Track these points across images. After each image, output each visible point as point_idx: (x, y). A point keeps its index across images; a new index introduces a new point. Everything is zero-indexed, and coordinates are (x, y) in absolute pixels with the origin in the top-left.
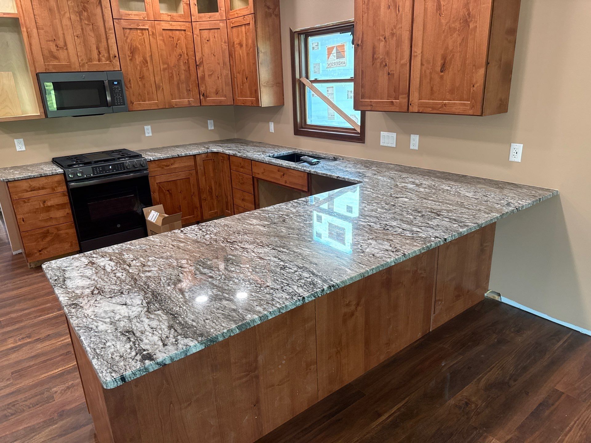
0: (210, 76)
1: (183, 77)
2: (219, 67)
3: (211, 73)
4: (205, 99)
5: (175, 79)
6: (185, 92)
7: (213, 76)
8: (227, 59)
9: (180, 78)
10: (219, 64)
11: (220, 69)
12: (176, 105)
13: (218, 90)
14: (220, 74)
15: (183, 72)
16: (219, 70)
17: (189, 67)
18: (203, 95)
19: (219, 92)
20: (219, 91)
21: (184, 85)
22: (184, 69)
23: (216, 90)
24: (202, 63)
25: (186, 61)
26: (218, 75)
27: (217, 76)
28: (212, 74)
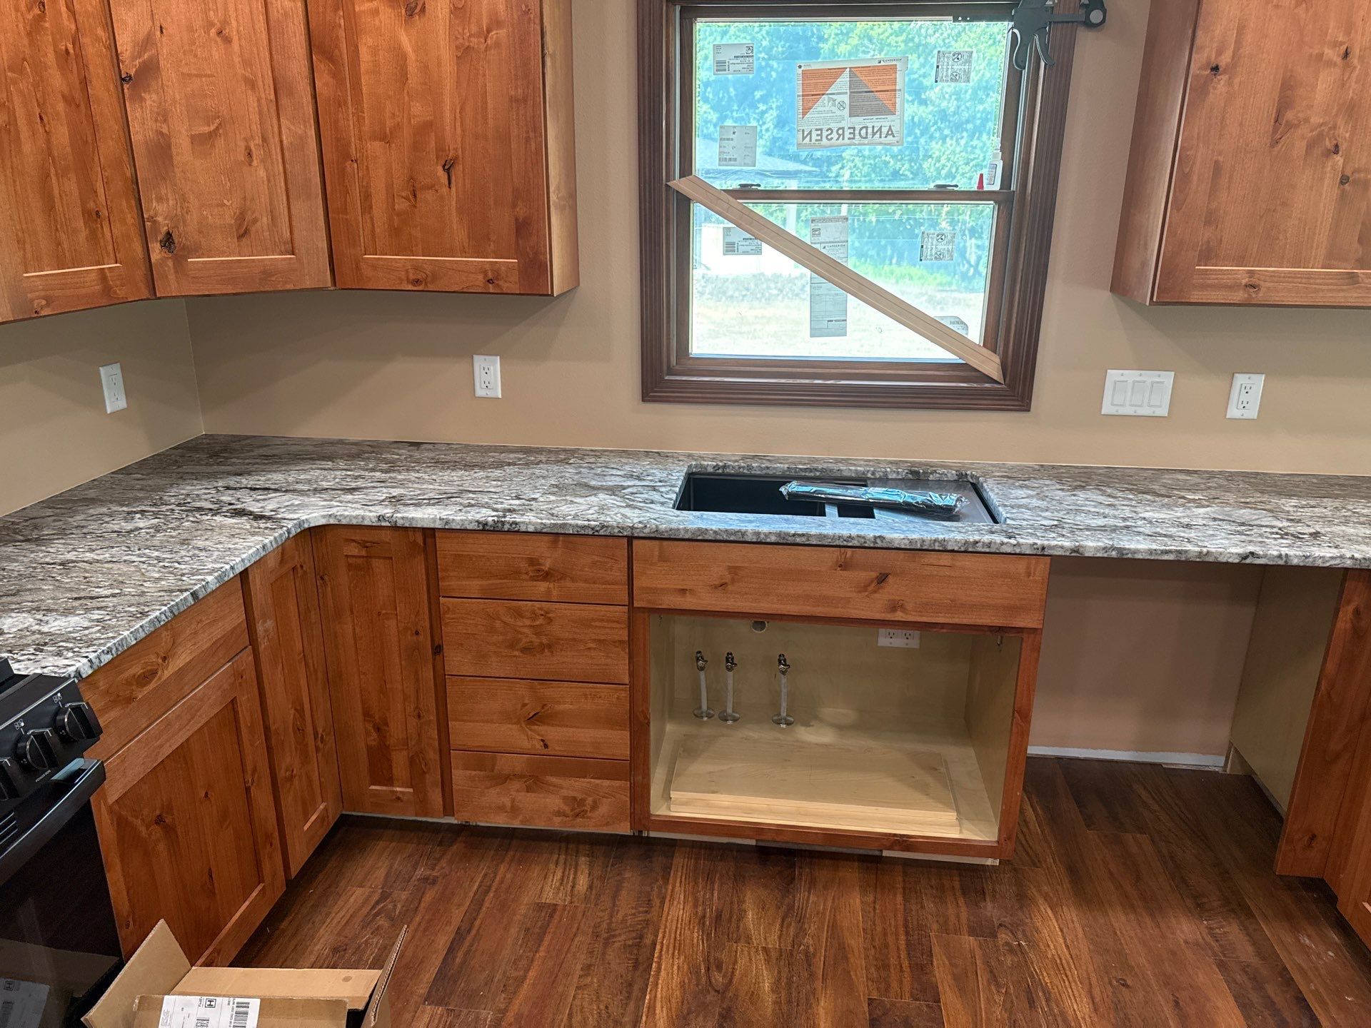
0: (203, 142)
1: (62, 135)
2: (252, 100)
3: (206, 129)
4: (180, 261)
5: (27, 147)
6: (80, 224)
7: (220, 142)
8: (297, 66)
9: (48, 142)
10: (252, 84)
11: (260, 113)
12: (49, 301)
13: (249, 217)
14: (258, 141)
15: (61, 107)
16: (255, 118)
17: (85, 82)
18: (168, 241)
19: (253, 229)
20: (255, 221)
21: (72, 186)
22: (65, 89)
23: (241, 217)
24: (149, 70)
25: (70, 46)
26: (246, 140)
27: (243, 144)
28: (212, 135)
